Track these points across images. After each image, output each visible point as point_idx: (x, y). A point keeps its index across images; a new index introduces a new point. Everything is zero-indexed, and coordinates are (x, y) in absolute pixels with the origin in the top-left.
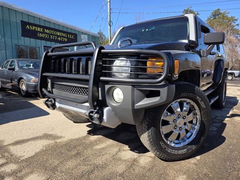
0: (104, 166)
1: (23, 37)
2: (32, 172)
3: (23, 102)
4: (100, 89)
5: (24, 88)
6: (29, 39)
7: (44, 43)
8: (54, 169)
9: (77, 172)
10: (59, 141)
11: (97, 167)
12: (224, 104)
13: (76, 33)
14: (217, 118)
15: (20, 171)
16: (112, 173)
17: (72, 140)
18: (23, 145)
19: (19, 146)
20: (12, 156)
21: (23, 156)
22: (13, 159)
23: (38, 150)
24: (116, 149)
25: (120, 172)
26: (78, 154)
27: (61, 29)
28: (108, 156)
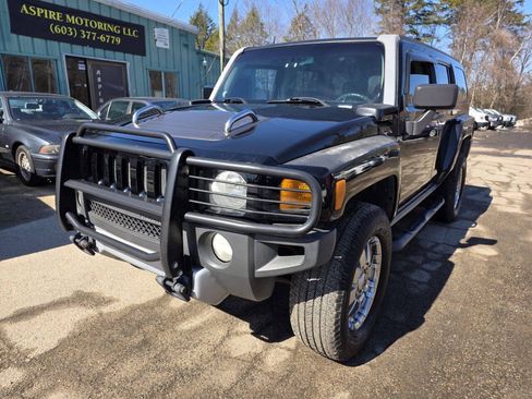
0: (195, 373)
1: (15, 36)
2: (52, 388)
3: (28, 199)
4: (185, 233)
5: (26, 164)
6: (29, 38)
7: (66, 49)
8: (97, 381)
9: (143, 387)
10: (106, 310)
11: (181, 374)
12: (456, 212)
13: (142, 23)
14: (436, 249)
15: (30, 385)
16: (209, 388)
17: (133, 309)
18: (33, 320)
19: (23, 324)
20: (11, 348)
21: (33, 350)
22: (15, 356)
23: (64, 335)
24: (222, 332)
25: (226, 385)
26: (145, 342)
27: (105, 14)
28: (203, 349)
